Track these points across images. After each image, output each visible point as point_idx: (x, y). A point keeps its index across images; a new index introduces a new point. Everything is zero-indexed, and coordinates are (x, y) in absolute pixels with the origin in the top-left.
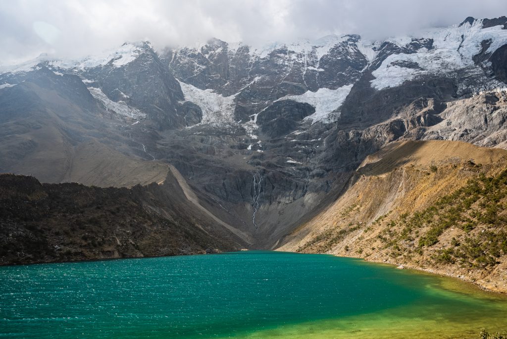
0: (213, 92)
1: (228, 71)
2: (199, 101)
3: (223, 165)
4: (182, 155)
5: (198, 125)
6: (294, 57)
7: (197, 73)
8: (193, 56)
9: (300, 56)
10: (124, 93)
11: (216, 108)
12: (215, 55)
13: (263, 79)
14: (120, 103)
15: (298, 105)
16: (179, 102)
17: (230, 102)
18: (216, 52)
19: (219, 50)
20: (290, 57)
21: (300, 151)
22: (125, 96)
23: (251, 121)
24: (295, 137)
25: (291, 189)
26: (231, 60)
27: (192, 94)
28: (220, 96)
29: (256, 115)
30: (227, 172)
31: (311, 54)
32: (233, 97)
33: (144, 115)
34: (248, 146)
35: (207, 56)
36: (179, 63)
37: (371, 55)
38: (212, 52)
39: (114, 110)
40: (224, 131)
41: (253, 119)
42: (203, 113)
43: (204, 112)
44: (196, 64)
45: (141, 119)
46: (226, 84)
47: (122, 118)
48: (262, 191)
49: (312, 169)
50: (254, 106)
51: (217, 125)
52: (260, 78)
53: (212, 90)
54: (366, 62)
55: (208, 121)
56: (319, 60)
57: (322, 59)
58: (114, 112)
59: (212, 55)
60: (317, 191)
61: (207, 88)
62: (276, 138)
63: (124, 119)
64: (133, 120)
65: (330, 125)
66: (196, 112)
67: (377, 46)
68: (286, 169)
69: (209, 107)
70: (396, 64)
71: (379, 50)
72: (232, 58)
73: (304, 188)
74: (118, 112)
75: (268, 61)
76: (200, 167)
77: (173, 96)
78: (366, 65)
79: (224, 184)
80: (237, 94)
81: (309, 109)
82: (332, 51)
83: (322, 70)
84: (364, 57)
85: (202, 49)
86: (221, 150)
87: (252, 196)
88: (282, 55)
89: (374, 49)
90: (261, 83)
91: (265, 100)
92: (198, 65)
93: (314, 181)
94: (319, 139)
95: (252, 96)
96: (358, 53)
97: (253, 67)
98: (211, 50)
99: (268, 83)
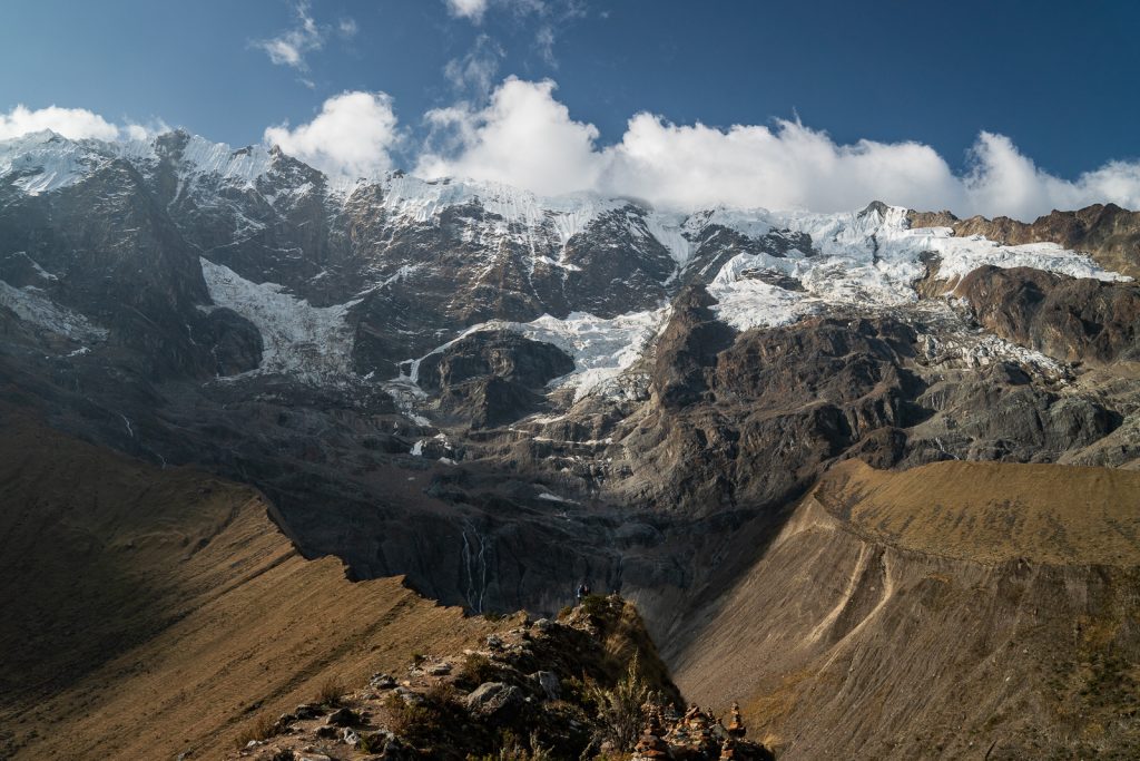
0: (282, 292)
1: (325, 244)
2: (253, 311)
3: (367, 495)
4: (241, 456)
5: (250, 373)
6: (500, 229)
7: (241, 238)
8: (234, 194)
9: (516, 228)
10: (44, 266)
11: (300, 335)
12: (293, 199)
13: (423, 272)
14: (30, 292)
15: (530, 347)
16: (199, 307)
17: (337, 323)
18: (296, 191)
19: (304, 190)
20: (492, 229)
21: (565, 470)
22: (46, 275)
23: (402, 377)
24: (539, 428)
25: (573, 578)
26: (335, 216)
27: (230, 291)
28: (303, 303)
29: (416, 364)
30: (383, 519)
31: (545, 228)
32: (338, 310)
33: (102, 332)
34: (412, 445)
35: (270, 199)
36: (196, 208)
37: (681, 251)
38: (286, 191)
39: (15, 308)
40: (336, 399)
41: (408, 373)
42: (265, 342)
43: (266, 340)
44: (240, 215)
45: (93, 341)
46: (319, 276)
47: (37, 334)
48: (489, 578)
49: (617, 520)
50: (405, 339)
51: (311, 380)
52: (414, 268)
53: (278, 287)
54: (671, 264)
55: (281, 366)
56: (564, 243)
57: (571, 242)
58: (14, 315)
59: (284, 197)
60: (653, 585)
61: (265, 279)
62: (483, 430)
63: (43, 338)
64: (71, 344)
65: (624, 405)
66: (246, 339)
67: (694, 230)
68: (549, 519)
69: (281, 328)
70: (756, 277)
71: (697, 240)
72: (337, 212)
73: (609, 576)
74: (24, 315)
75: (437, 230)
76: (301, 496)
77: (182, 287)
78: (673, 269)
79: (380, 553)
80: (351, 303)
81: (558, 361)
82: (596, 226)
83: (577, 269)
84: (665, 251)
85: (259, 182)
86: (341, 450)
87: (464, 593)
88: (470, 220)
89: (686, 236)
90: (419, 281)
91: (436, 327)
92: (245, 219)
93: (632, 554)
94: (608, 441)
95: (396, 313)
96: (651, 241)
97: (396, 240)
98: (281, 187)
99: (436, 284)
